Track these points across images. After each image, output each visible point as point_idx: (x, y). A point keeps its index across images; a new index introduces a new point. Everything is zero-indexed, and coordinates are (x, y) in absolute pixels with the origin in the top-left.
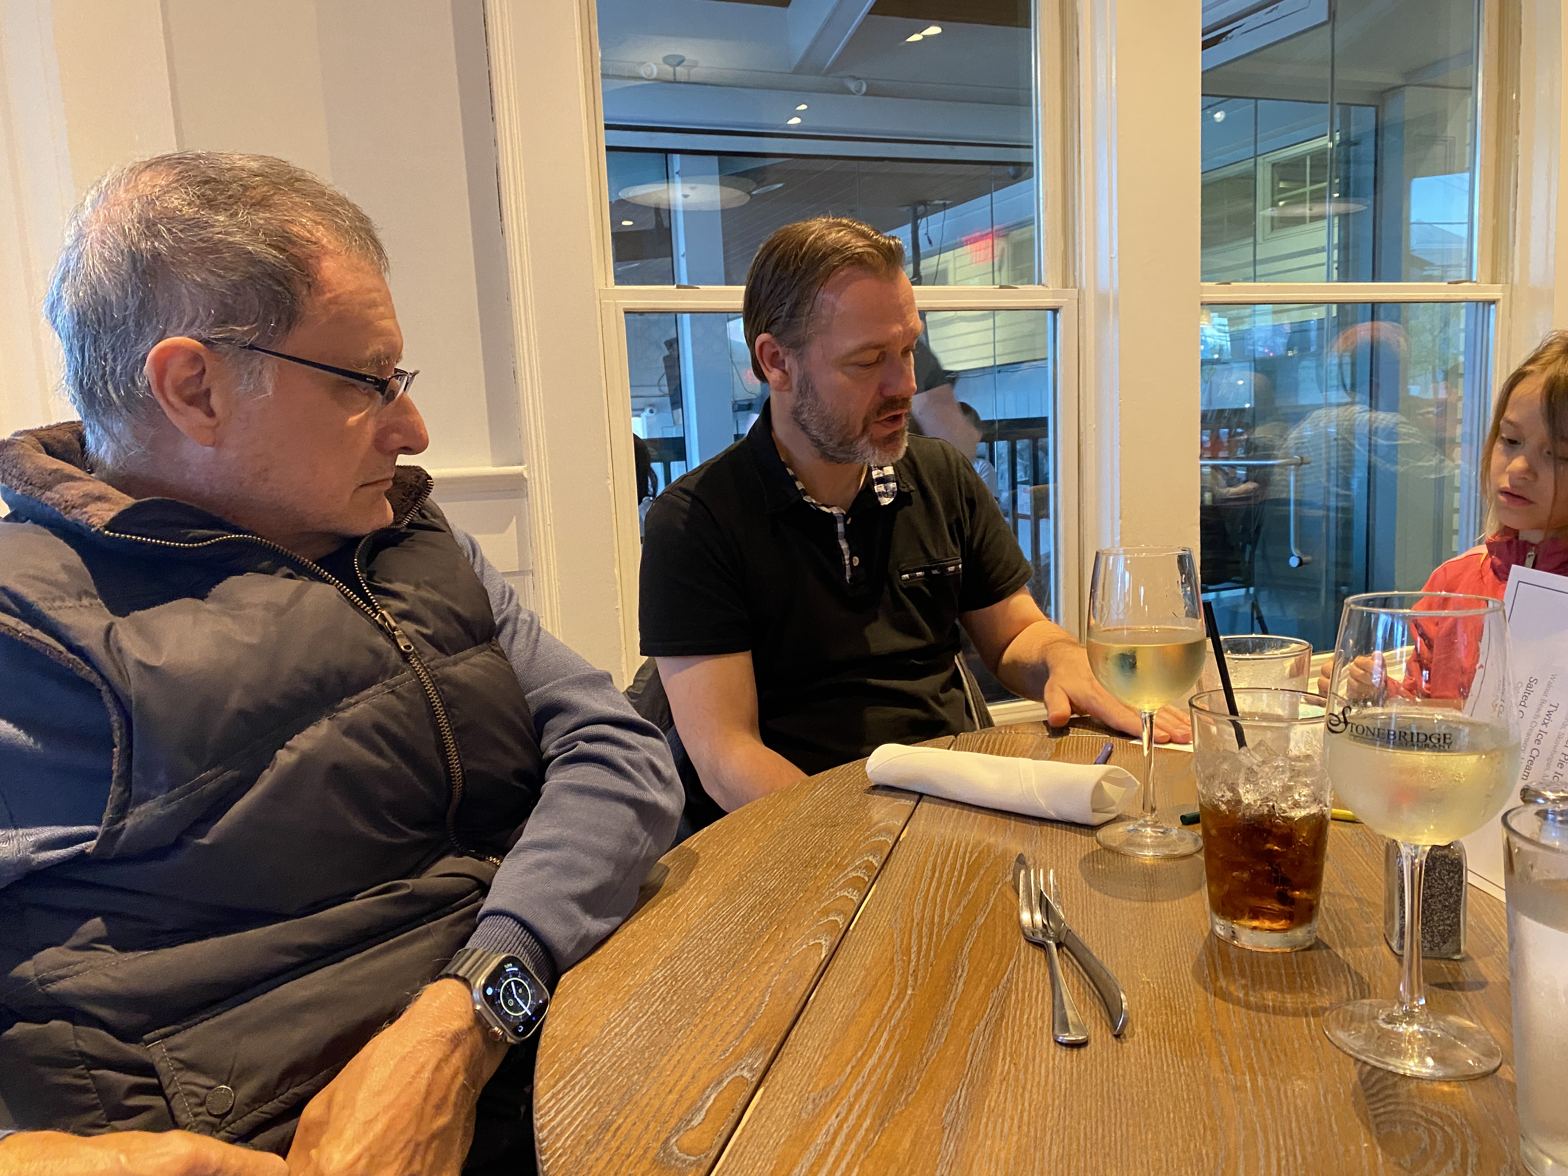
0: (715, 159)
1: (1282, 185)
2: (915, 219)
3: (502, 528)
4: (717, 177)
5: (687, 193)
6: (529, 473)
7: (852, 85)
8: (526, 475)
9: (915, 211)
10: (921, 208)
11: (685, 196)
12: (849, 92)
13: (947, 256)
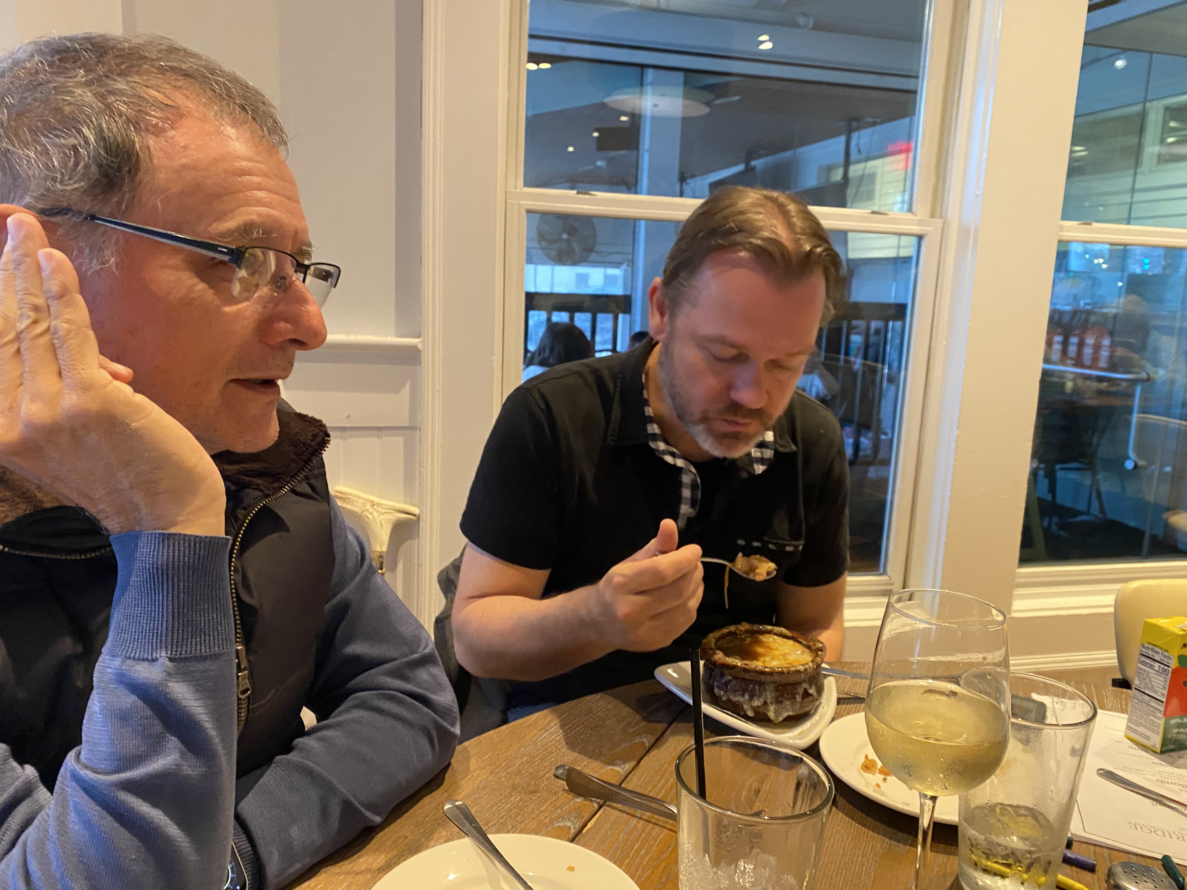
0: (681, 75)
1: (1172, 124)
2: (849, 132)
3: (397, 389)
4: (680, 90)
5: (656, 102)
6: (424, 345)
7: (801, 21)
8: (420, 347)
9: (850, 125)
10: (854, 124)
11: (655, 106)
12: (797, 25)
13: (871, 164)
